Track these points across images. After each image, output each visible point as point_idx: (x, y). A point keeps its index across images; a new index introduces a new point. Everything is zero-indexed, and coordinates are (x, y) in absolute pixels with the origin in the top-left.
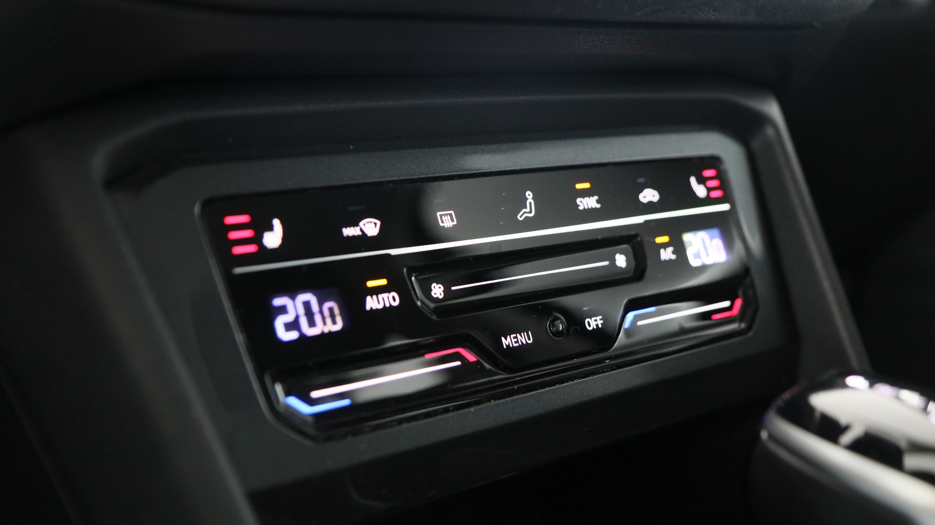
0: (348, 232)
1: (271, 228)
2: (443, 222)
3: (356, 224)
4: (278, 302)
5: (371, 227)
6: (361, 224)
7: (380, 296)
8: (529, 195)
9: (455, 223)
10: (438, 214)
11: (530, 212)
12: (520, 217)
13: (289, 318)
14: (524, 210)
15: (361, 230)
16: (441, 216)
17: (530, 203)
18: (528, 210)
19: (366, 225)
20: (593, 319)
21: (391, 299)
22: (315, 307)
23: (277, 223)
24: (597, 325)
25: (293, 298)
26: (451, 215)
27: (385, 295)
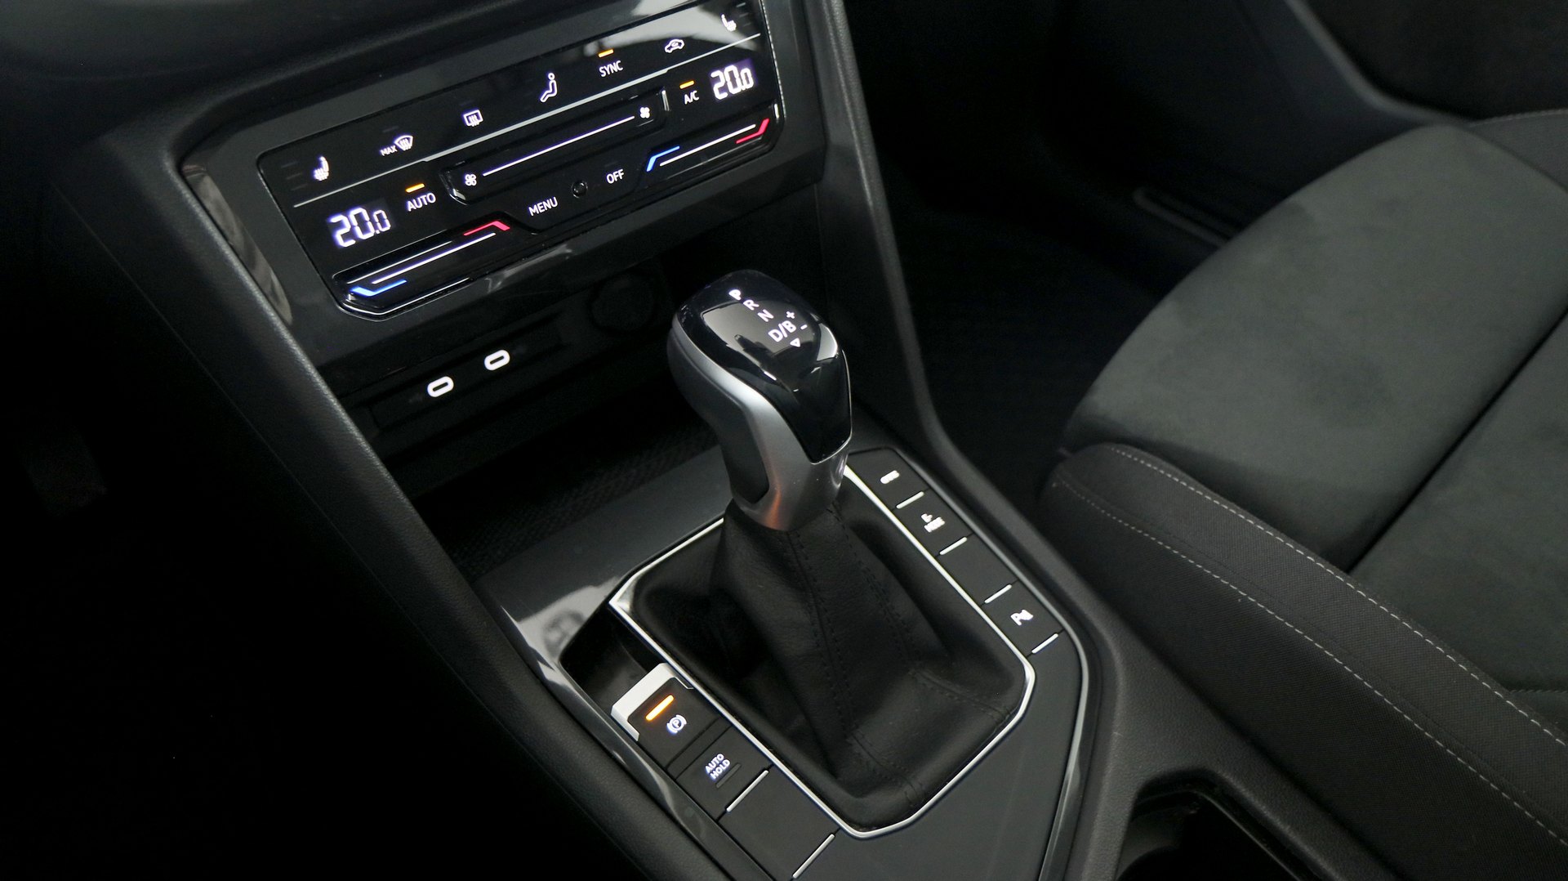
0: (385, 152)
1: (319, 165)
2: (469, 122)
3: (390, 143)
4: (334, 220)
5: (405, 143)
6: (396, 142)
7: (419, 199)
8: (551, 76)
9: (482, 120)
10: (465, 116)
11: (553, 92)
12: (543, 99)
13: (346, 230)
14: (547, 92)
15: (397, 148)
16: (467, 117)
17: (553, 84)
18: (551, 91)
19: (401, 142)
20: (614, 173)
21: (429, 198)
22: (366, 217)
23: (323, 160)
24: (618, 178)
25: (346, 215)
26: (476, 114)
27: (423, 197)
